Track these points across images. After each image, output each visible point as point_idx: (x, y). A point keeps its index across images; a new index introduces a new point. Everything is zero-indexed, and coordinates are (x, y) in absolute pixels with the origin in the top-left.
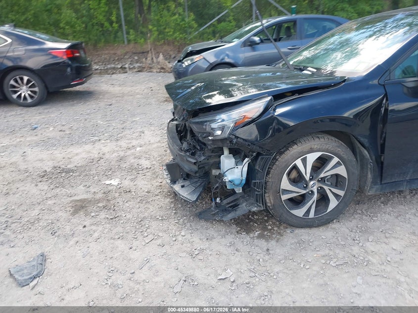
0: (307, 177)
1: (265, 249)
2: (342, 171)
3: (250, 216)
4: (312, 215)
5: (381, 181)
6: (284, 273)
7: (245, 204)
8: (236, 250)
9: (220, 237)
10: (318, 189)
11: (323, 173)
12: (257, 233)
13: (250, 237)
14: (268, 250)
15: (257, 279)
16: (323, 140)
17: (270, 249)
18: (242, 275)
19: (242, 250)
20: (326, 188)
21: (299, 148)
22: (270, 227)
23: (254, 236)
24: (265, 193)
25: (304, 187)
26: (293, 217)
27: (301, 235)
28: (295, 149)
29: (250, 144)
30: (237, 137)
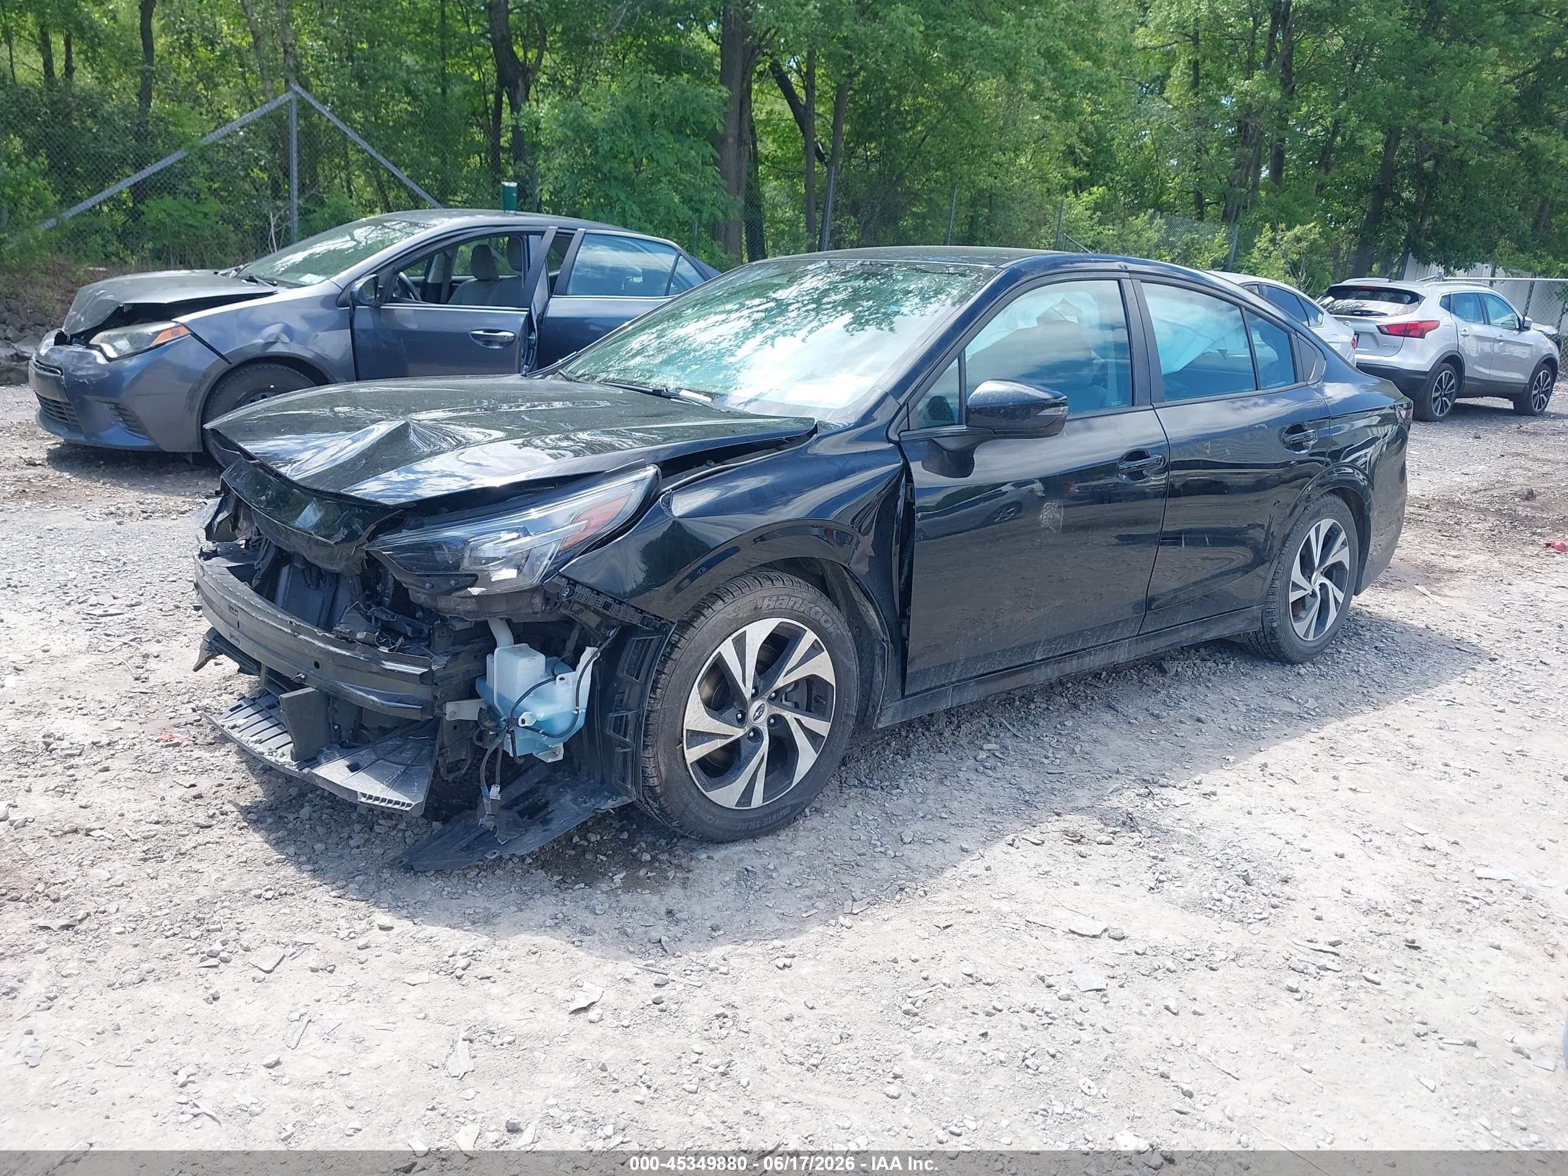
0: (748, 691)
1: (663, 910)
2: (823, 667)
3: (576, 839)
4: (757, 800)
5: (903, 691)
6: (742, 955)
7: (569, 797)
8: (582, 932)
9: (512, 908)
10: (769, 725)
11: (783, 674)
12: (618, 878)
13: (603, 892)
14: (670, 912)
15: (680, 987)
16: (780, 584)
17: (675, 908)
18: (632, 987)
19: (597, 930)
20: (789, 716)
21: (729, 609)
22: (647, 857)
23: (614, 887)
24: (646, 746)
25: (739, 720)
26: (714, 810)
27: (741, 860)
28: (720, 613)
29: (610, 600)
30: (573, 583)
